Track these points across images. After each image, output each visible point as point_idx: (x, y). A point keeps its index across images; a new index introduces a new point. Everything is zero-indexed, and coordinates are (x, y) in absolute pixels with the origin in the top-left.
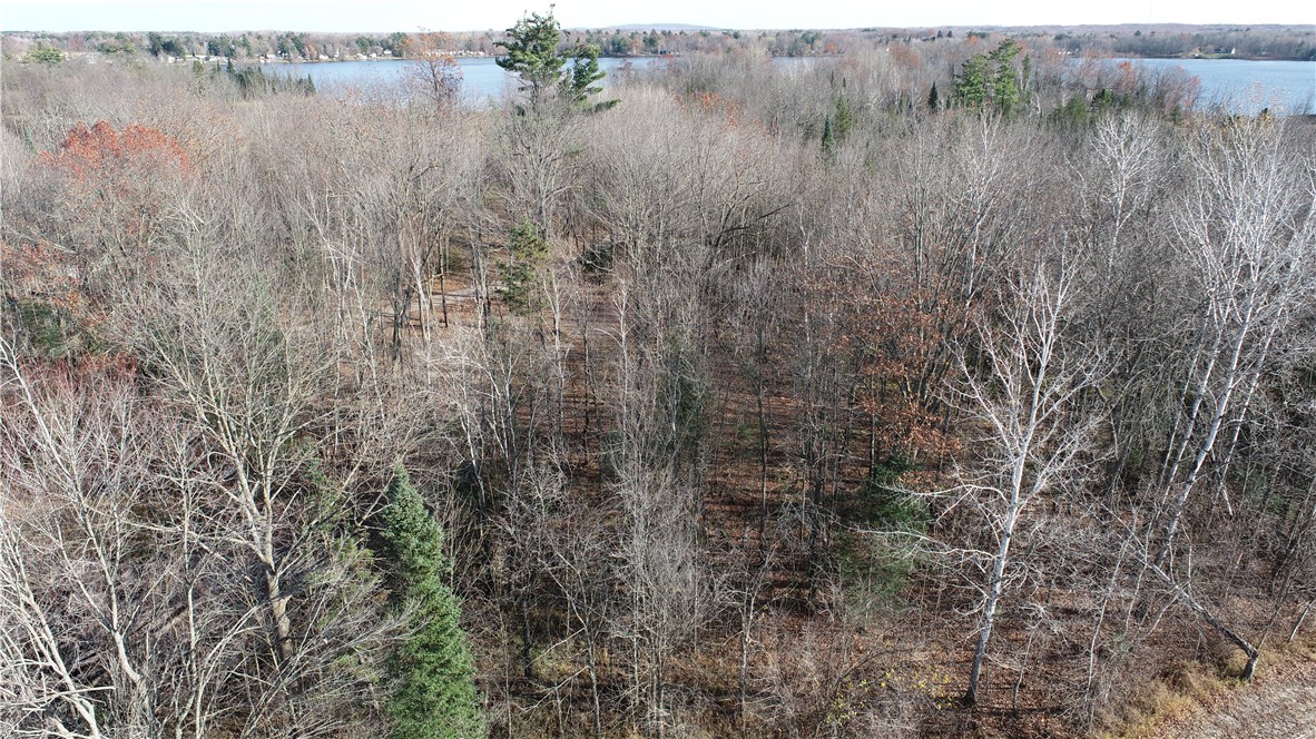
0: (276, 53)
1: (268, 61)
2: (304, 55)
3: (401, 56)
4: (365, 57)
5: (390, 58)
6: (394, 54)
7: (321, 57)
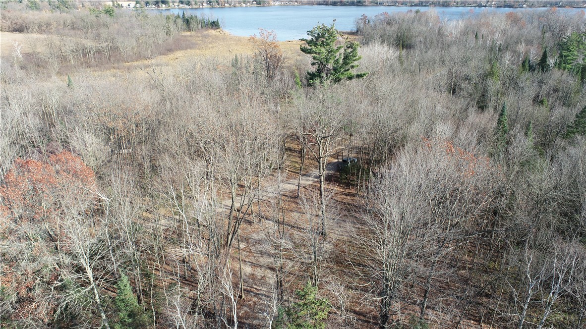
0: (207, 3)
1: (204, 7)
2: (218, 4)
3: (260, 4)
4: (245, 5)
5: (256, 5)
6: (257, 4)
7: (226, 5)
